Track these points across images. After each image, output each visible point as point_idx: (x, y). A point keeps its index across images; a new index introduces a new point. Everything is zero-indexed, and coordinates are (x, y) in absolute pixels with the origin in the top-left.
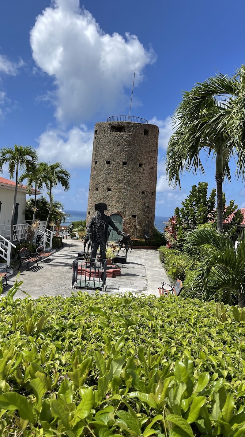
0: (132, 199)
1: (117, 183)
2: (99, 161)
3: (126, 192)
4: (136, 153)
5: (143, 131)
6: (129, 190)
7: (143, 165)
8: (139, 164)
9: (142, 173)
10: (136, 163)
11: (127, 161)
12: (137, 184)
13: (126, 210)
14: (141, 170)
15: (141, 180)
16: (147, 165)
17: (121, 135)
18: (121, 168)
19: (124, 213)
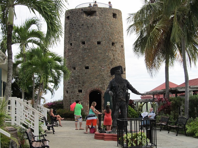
1: (94, 61)
2: (73, 42)
3: (102, 68)
4: (108, 34)
5: (112, 14)
6: (106, 67)
7: (115, 44)
8: (111, 43)
9: (115, 51)
10: (109, 42)
11: (101, 41)
12: (112, 61)
13: (104, 86)
14: (113, 48)
15: (114, 57)
16: (118, 44)
17: (94, 18)
18: (96, 47)
19: (103, 88)
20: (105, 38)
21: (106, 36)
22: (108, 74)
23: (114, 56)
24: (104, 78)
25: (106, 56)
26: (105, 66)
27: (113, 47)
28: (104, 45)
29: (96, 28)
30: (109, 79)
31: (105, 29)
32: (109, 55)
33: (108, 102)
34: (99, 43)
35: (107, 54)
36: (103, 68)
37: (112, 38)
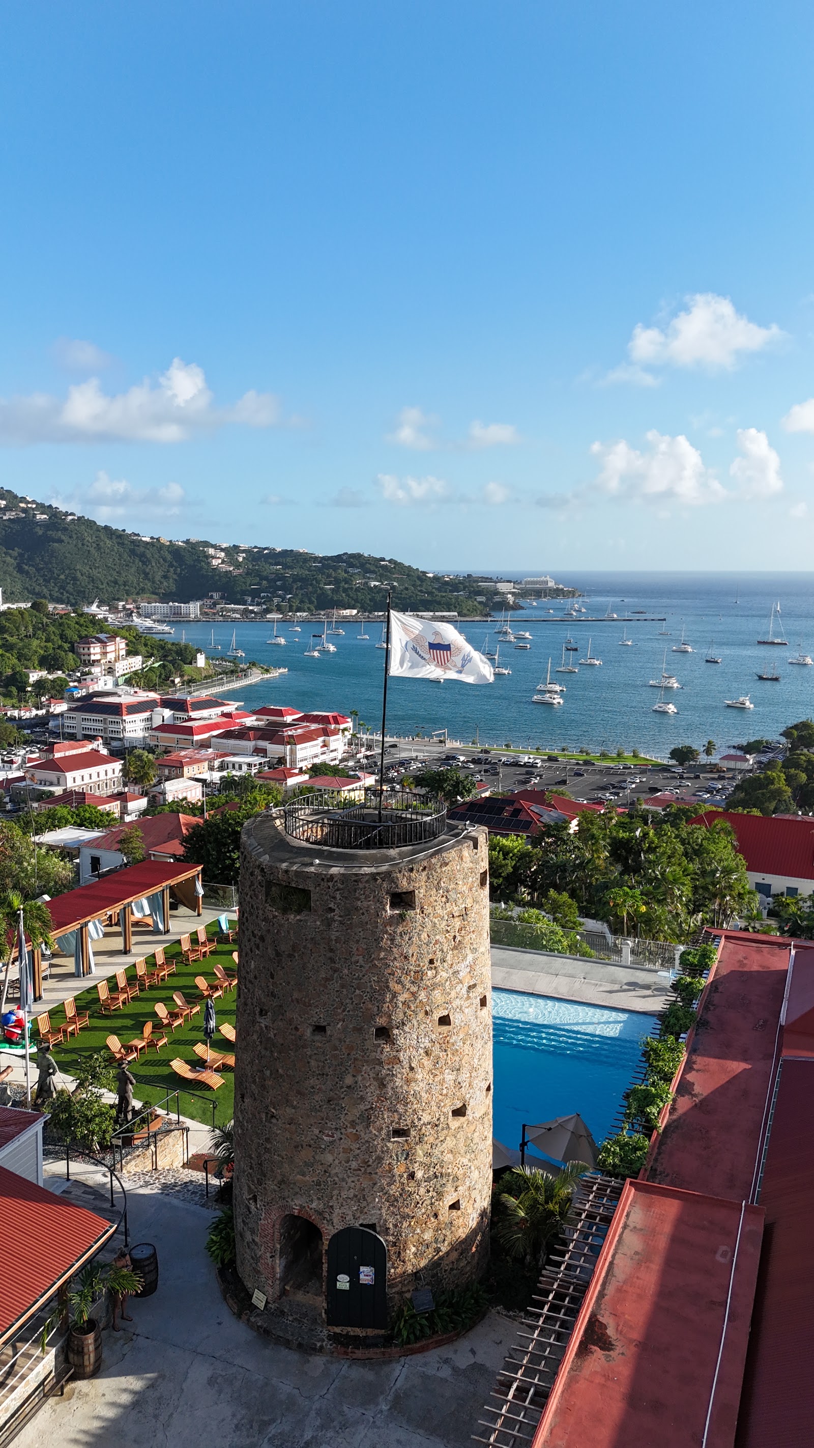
0: (354, 1165)
1: (295, 1103)
3: (325, 1138)
4: (358, 992)
5: (385, 900)
6: (339, 1133)
7: (395, 1031)
8: (372, 1030)
9: (387, 1065)
10: (362, 1026)
11: (325, 1024)
13: (332, 1207)
14: (382, 1053)
15: (385, 1091)
17: (301, 921)
18: (304, 1046)
19: (327, 1216)
20: (344, 1011)
21: (348, 1001)
22: (347, 1162)
24: (329, 1176)
25: (342, 1087)
26: (336, 1129)
27: (379, 1050)
28: (337, 1043)
29: (308, 965)
30: (353, 1182)
31: (346, 971)
32: (356, 1082)
33: (340, 1277)
34: (320, 1029)
35: (349, 1080)
36: (328, 1135)
37: (375, 1009)
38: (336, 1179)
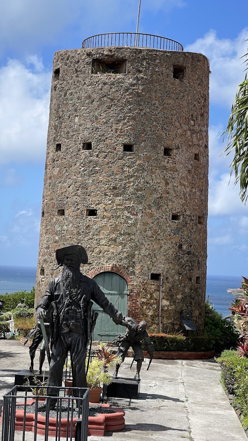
0: (149, 233)
2: (64, 142)
4: (154, 123)
5: (172, 69)
6: (141, 212)
7: (175, 151)
8: (163, 148)
9: (171, 171)
10: (157, 145)
11: (134, 143)
12: (161, 198)
14: (168, 163)
15: (169, 187)
16: (182, 151)
18: (119, 158)
19: (130, 269)
20: (146, 135)
21: (148, 129)
22: (145, 232)
23: (167, 184)
25: (144, 182)
26: (139, 209)
27: (166, 160)
28: (141, 155)
30: (148, 245)
31: (148, 110)
32: (152, 180)
34: (128, 148)
35: (147, 178)
36: (134, 215)
37: (165, 135)
38: (138, 243)
